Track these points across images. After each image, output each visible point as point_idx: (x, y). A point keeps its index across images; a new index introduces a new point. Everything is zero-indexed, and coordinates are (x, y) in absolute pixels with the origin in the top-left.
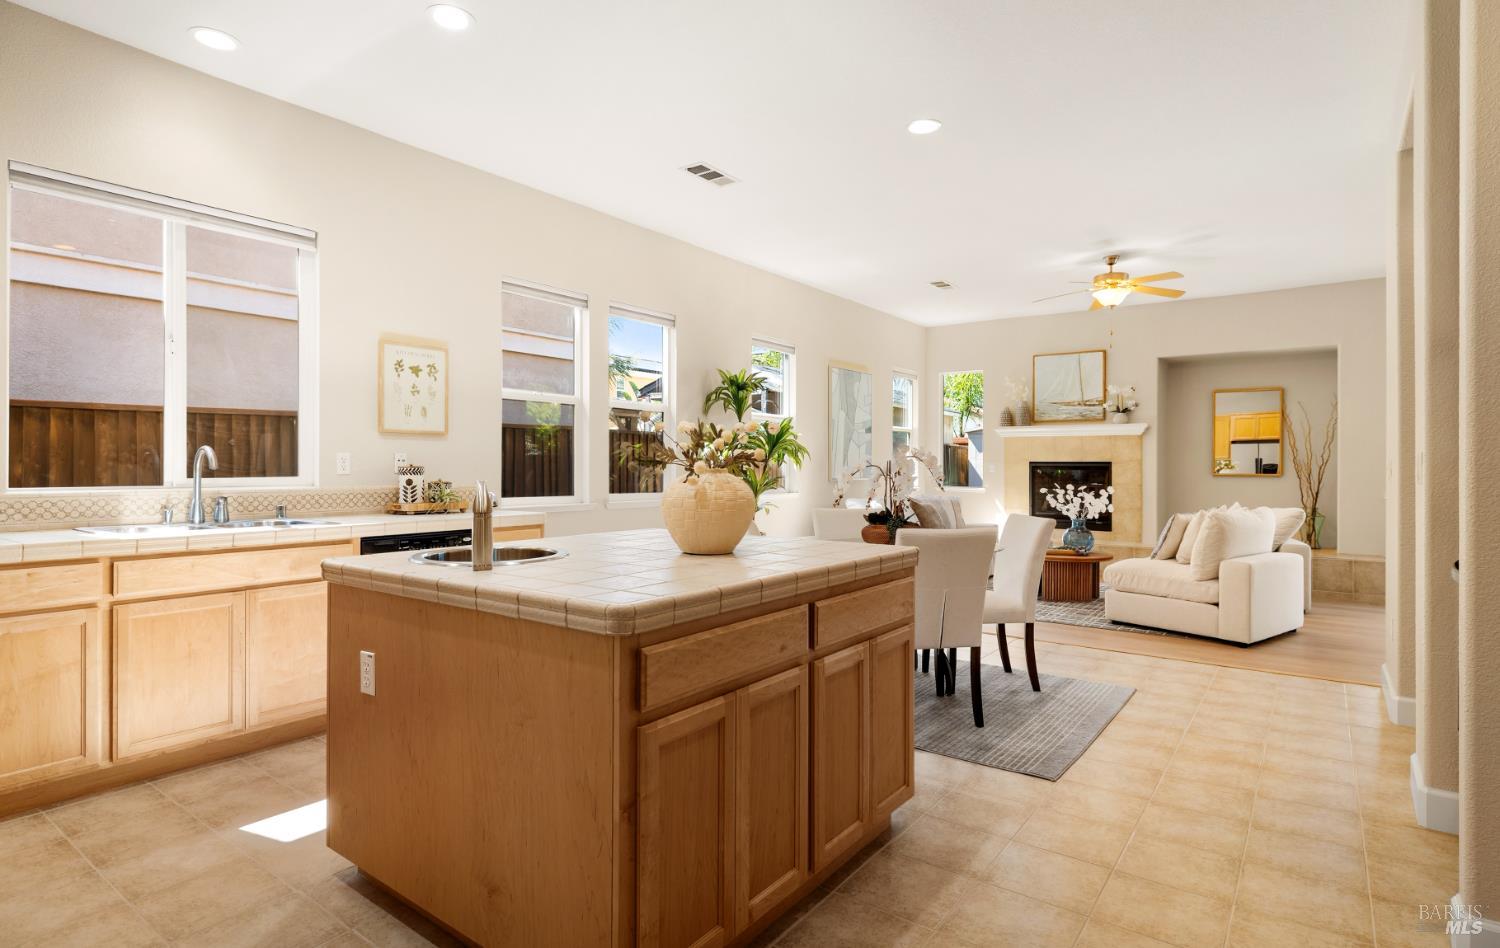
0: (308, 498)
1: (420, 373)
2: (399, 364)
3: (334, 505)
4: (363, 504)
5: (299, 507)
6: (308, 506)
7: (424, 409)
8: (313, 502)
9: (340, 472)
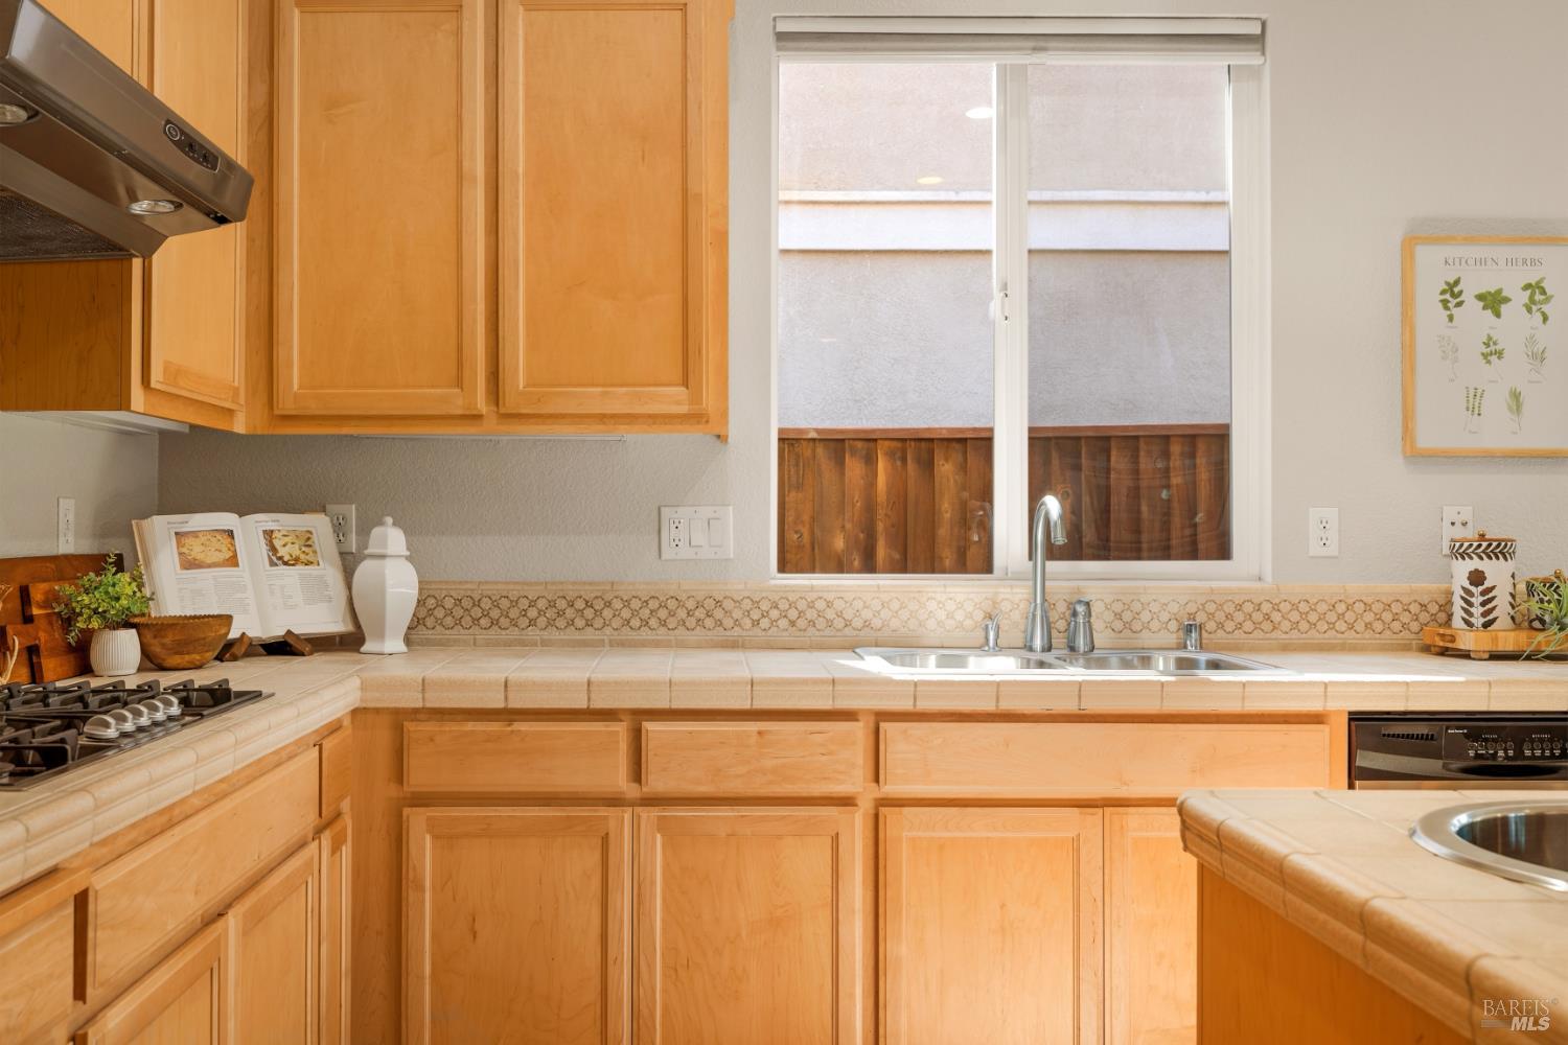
0: (1248, 607)
1: (1504, 308)
2: (1452, 290)
3: (1304, 626)
4: (1368, 626)
5: (1229, 626)
6: (1248, 626)
7: (1516, 394)
8: (1258, 617)
9: (1315, 549)
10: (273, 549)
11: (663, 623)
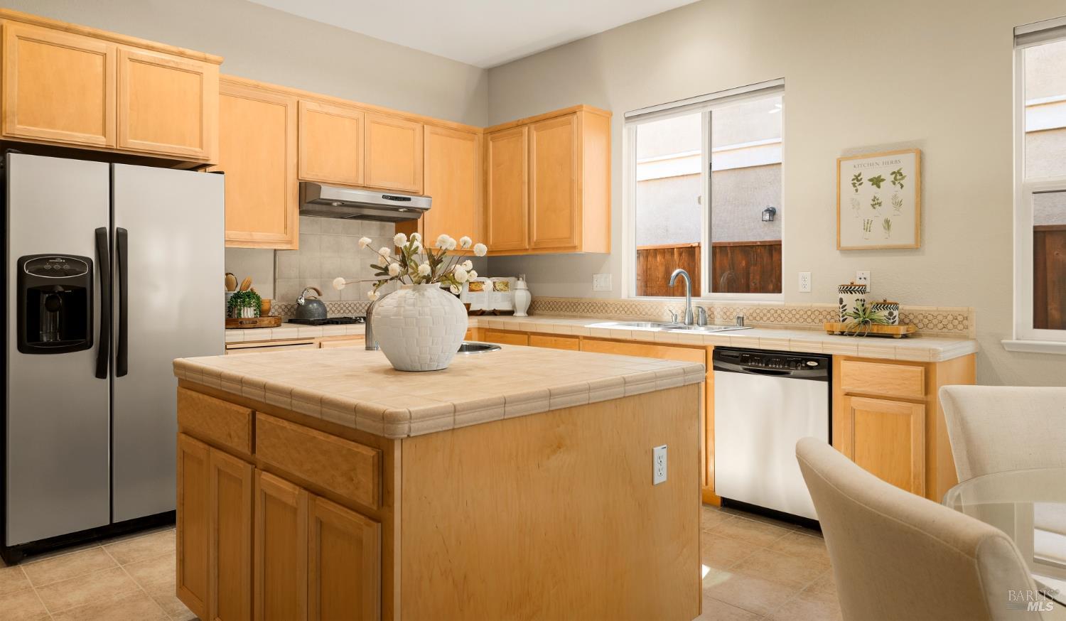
0: (772, 312)
1: (882, 184)
2: (857, 178)
3: (794, 320)
4: (820, 321)
5: (765, 318)
6: (772, 319)
7: (887, 222)
8: (776, 315)
9: (801, 289)
10: (495, 286)
11: (592, 311)
